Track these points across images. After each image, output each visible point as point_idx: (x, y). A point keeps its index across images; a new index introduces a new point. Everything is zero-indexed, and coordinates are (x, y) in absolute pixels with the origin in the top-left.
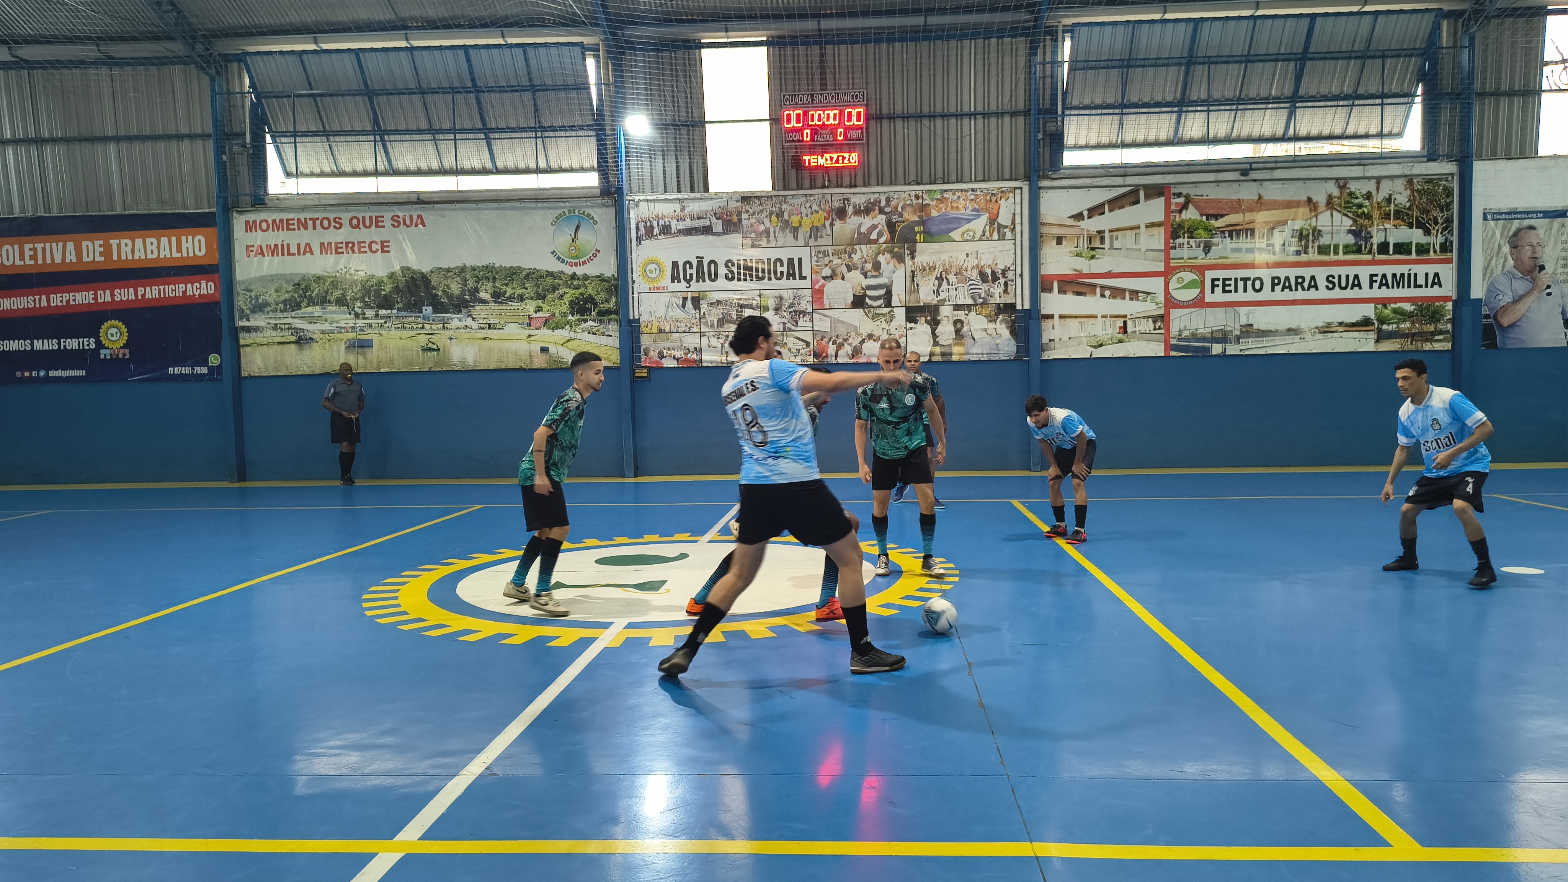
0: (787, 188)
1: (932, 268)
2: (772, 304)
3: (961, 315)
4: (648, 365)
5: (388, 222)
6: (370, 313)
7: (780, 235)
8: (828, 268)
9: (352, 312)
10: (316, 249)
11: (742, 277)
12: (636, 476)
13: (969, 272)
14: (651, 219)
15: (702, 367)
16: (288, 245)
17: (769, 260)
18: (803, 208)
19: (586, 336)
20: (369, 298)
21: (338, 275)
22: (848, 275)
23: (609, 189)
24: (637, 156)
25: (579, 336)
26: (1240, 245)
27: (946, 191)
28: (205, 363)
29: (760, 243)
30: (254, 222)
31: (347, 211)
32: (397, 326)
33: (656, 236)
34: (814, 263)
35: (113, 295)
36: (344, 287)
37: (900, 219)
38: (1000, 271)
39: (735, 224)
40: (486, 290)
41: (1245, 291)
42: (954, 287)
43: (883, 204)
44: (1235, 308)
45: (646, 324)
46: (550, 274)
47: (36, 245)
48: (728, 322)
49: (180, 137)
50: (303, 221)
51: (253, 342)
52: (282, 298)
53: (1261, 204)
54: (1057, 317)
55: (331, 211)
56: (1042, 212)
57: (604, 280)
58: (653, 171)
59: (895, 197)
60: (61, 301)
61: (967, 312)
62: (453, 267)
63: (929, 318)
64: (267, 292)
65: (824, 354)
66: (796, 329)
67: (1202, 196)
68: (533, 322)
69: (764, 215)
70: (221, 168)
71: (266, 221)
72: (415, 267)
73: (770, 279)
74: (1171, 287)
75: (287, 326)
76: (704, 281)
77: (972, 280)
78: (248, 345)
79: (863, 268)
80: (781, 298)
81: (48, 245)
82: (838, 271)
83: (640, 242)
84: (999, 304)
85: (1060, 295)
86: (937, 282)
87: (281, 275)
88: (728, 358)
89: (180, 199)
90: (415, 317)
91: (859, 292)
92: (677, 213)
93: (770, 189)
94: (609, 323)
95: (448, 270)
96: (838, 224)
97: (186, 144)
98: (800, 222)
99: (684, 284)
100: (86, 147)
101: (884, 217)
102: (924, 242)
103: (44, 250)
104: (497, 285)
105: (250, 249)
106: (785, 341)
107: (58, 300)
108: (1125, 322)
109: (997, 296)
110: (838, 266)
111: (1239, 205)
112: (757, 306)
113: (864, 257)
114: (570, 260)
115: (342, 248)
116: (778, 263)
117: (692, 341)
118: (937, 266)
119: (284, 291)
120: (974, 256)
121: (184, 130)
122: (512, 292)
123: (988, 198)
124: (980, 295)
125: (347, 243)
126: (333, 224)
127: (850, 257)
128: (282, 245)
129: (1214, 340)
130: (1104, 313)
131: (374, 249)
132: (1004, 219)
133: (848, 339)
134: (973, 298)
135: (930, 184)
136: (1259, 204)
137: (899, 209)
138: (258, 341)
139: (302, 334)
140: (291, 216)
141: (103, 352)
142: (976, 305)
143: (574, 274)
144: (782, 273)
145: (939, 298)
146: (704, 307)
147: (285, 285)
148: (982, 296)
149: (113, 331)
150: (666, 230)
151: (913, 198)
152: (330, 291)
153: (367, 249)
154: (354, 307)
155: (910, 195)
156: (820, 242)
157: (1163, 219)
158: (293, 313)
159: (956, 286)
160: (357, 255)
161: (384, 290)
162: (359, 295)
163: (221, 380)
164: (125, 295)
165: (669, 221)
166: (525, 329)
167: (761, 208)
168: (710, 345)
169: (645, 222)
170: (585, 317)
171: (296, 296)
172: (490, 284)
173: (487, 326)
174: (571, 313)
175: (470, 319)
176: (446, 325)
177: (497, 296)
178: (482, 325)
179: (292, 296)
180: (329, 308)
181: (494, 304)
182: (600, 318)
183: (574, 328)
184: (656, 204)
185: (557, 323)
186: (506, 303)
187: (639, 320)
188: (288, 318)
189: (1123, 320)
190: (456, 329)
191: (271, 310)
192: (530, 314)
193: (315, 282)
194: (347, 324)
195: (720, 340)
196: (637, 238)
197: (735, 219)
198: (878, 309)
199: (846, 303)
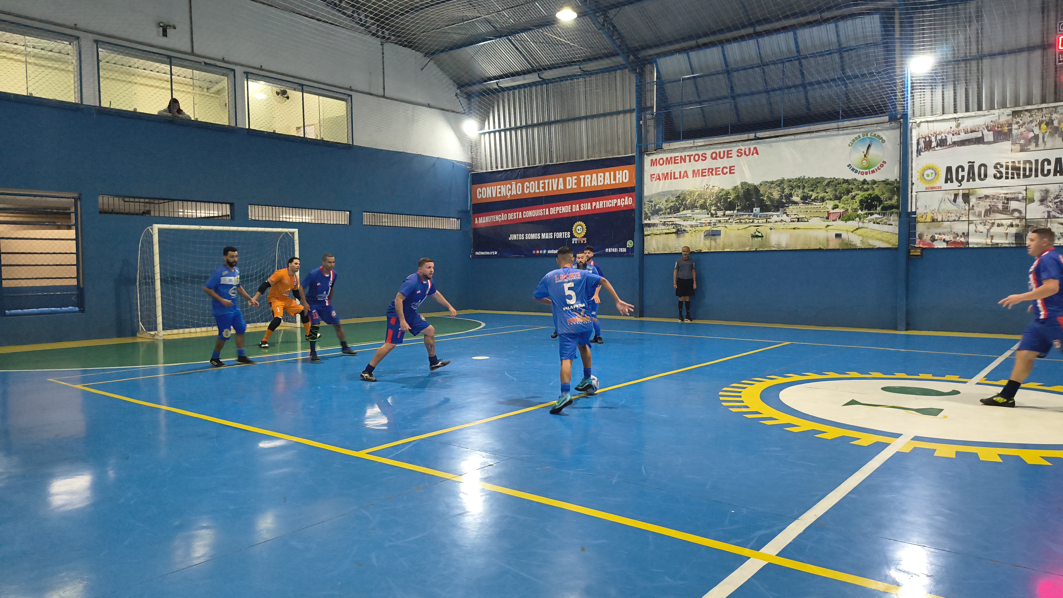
2: (1037, 196)
4: (921, 246)
5: (734, 154)
6: (720, 213)
7: (1049, 139)
9: (710, 213)
10: (690, 174)
11: (1010, 176)
12: (907, 330)
14: (930, 135)
15: (968, 248)
16: (674, 173)
17: (1037, 161)
19: (871, 226)
20: (720, 204)
21: (702, 190)
23: (896, 116)
24: (921, 89)
25: (866, 225)
28: (625, 246)
29: (1029, 147)
30: (656, 160)
31: (710, 149)
32: (737, 221)
33: (934, 147)
35: (580, 207)
36: (705, 197)
39: (1005, 134)
40: (797, 195)
45: (921, 215)
46: (846, 181)
47: (545, 181)
48: (994, 212)
49: (618, 113)
50: (684, 157)
51: (652, 233)
52: (669, 206)
55: (700, 150)
57: (888, 184)
58: (934, 99)
60: (555, 212)
62: (776, 180)
64: (661, 202)
68: (831, 217)
69: (1034, 124)
70: (639, 127)
71: (662, 159)
72: (750, 182)
73: (1036, 176)
75: (671, 223)
76: (974, 180)
78: (649, 235)
80: (1047, 191)
81: (550, 180)
83: (920, 154)
87: (670, 191)
88: (993, 241)
89: (616, 150)
90: (749, 215)
94: (891, 215)
95: (772, 183)
97: (621, 116)
99: (955, 185)
100: (571, 124)
103: (549, 183)
104: (805, 191)
105: (653, 176)
106: (1049, 226)
107: (553, 211)
112: (1023, 199)
114: (861, 170)
115: (705, 172)
116: (1046, 163)
117: (961, 227)
119: (671, 201)
121: (620, 109)
122: (816, 195)
125: (709, 169)
126: (701, 158)
128: (671, 173)
131: (725, 172)
138: (655, 232)
139: (679, 227)
140: (677, 154)
141: (574, 239)
143: (865, 180)
144: (1049, 171)
146: (973, 200)
147: (671, 198)
149: (579, 227)
150: (942, 143)
152: (697, 200)
153: (720, 172)
154: (711, 210)
158: (675, 215)
160: (714, 176)
161: (730, 198)
162: (714, 202)
163: (633, 256)
164: (586, 207)
165: (945, 136)
166: (824, 221)
167: (1031, 119)
168: (977, 230)
169: (925, 138)
170: (871, 211)
171: (677, 204)
172: (801, 191)
173: (797, 220)
174: (860, 209)
175: (785, 215)
176: (768, 220)
177: (805, 199)
178: (793, 219)
179: (675, 204)
180: (696, 211)
181: (802, 204)
182: (883, 212)
183: (862, 219)
184: (935, 123)
185: (849, 216)
186: (812, 203)
187: (915, 212)
188: (672, 217)
190: (775, 222)
191: (663, 213)
192: (829, 210)
193: (688, 195)
194: (706, 220)
195: (986, 226)
196: (917, 150)
197: (1006, 129)
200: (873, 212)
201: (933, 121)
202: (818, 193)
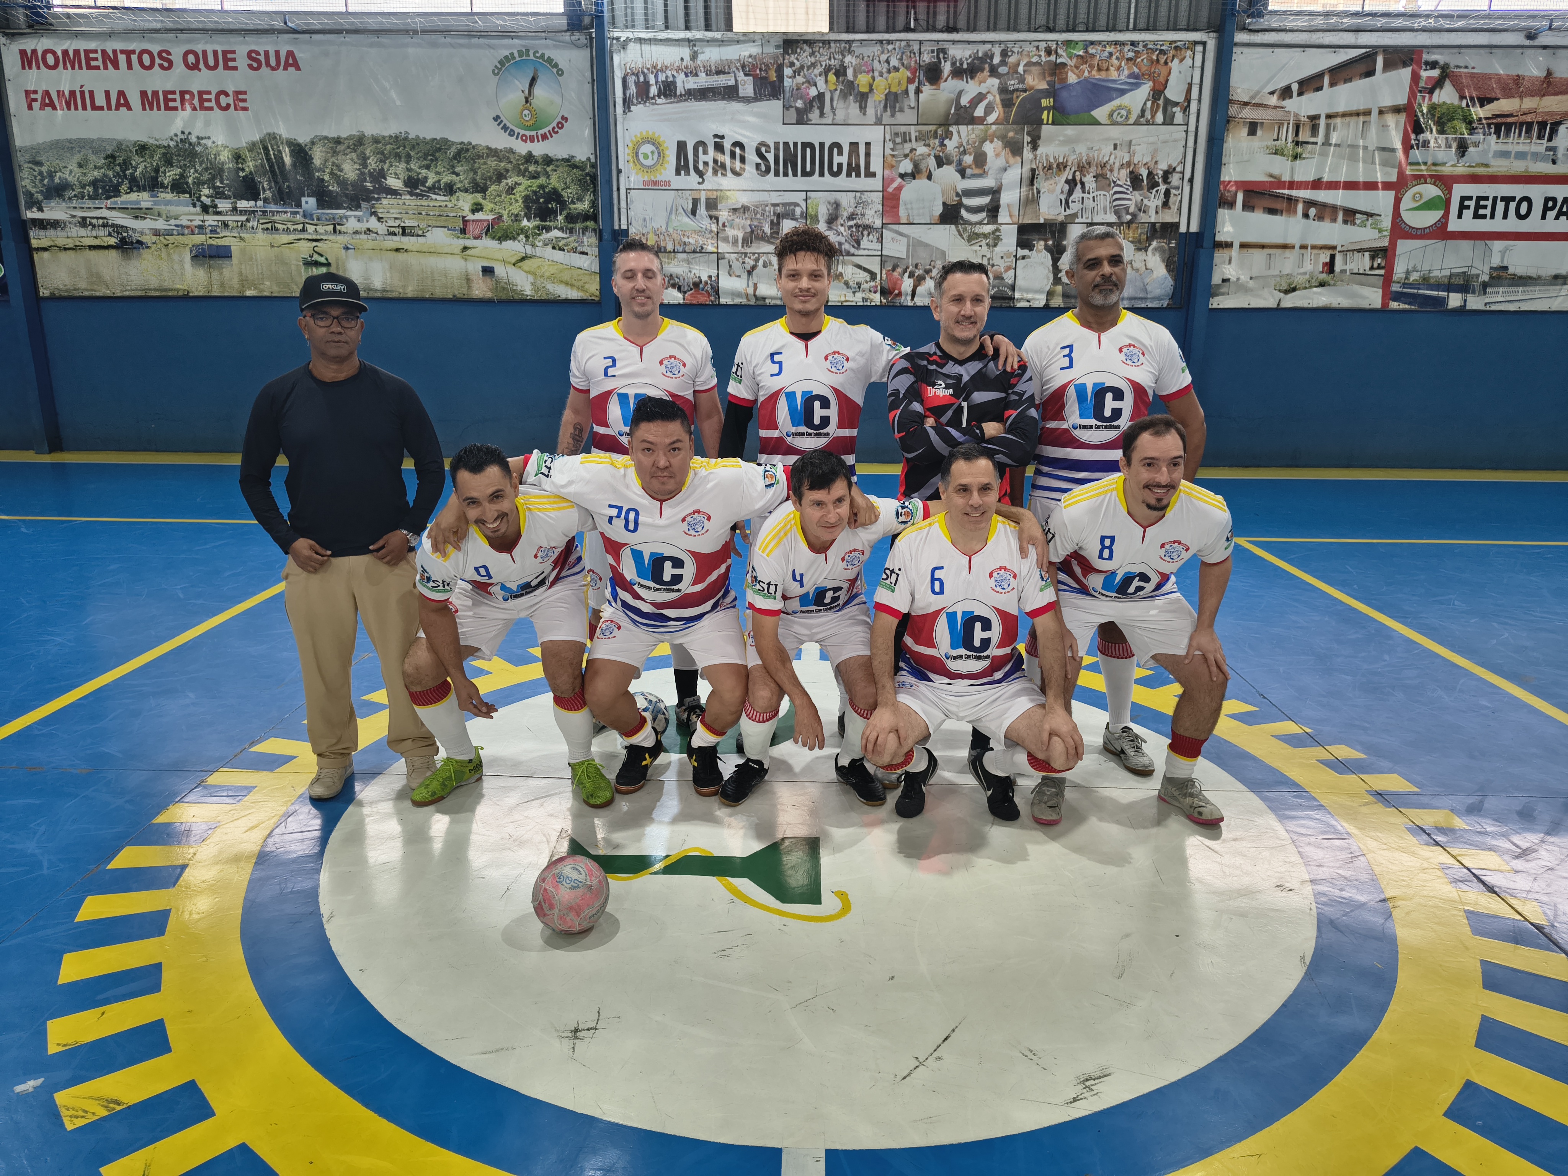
0: (851, 29)
1: (1062, 166)
2: (823, 212)
5: (242, 62)
6: (224, 205)
7: (839, 104)
8: (908, 160)
9: (198, 203)
10: (135, 100)
11: (782, 169)
13: (1115, 173)
14: (646, 71)
15: (720, 305)
16: (91, 93)
17: (822, 145)
18: (876, 63)
19: (549, 253)
20: (222, 183)
21: (172, 144)
22: (937, 173)
23: (581, 18)
25: (539, 251)
26: (1509, 148)
27: (1092, 43)
29: (811, 116)
30: (34, 52)
31: (177, 41)
32: (265, 226)
33: (653, 98)
34: (888, 152)
37: (1020, 86)
38: (1161, 173)
40: (396, 174)
41: (1505, 216)
42: (1091, 196)
43: (997, 60)
44: (1487, 242)
46: (493, 153)
48: (756, 237)
50: (112, 56)
51: (52, 244)
52: (90, 178)
53: (1549, 84)
54: (1236, 245)
55: (151, 40)
56: (1231, 84)
57: (574, 166)
59: (1015, 50)
62: (345, 136)
63: (1050, 242)
65: (896, 292)
66: (856, 252)
67: (1466, 67)
68: (470, 227)
69: (817, 71)
71: (54, 53)
72: (285, 135)
73: (822, 174)
74: (1404, 205)
75: (101, 222)
76: (724, 174)
77: (1119, 185)
78: (45, 249)
79: (960, 162)
80: (837, 205)
82: (923, 166)
83: (629, 108)
84: (1153, 224)
85: (1244, 213)
86: (1067, 187)
87: (85, 141)
88: (757, 291)
90: (292, 213)
91: (953, 200)
92: (685, 63)
93: (825, 29)
94: (583, 233)
95: (338, 141)
96: (927, 90)
98: (871, 86)
99: (694, 178)
101: (996, 82)
102: (1053, 123)
104: (412, 166)
105: (33, 96)
106: (840, 269)
108: (1332, 257)
109: (1153, 211)
110: (924, 157)
111: (1517, 84)
113: (961, 145)
114: (522, 132)
115: (174, 100)
116: (835, 151)
117: (704, 264)
118: (1069, 163)
119: (92, 166)
120: (1126, 149)
122: (436, 179)
123: (1155, 57)
124: (1127, 209)
125: (182, 93)
126: (158, 61)
127: (942, 144)
128: (82, 93)
129: (1451, 288)
130: (1305, 242)
131: (224, 104)
132: (1174, 92)
133: (931, 270)
134: (1117, 213)
135: (1068, 31)
136: (1545, 85)
137: (1021, 69)
138: (60, 242)
139: (126, 234)
140: (92, 45)
143: (530, 155)
144: (840, 166)
145: (1068, 212)
146: (724, 215)
147: (92, 157)
148: (1131, 210)
150: (668, 90)
151: (1043, 53)
152: (162, 169)
153: (213, 104)
154: (200, 196)
155: (1037, 48)
156: (900, 118)
157: (1406, 102)
158: (109, 201)
159: (1095, 194)
160: (199, 112)
161: (243, 170)
162: (206, 177)
163: (8, 301)
165: (673, 76)
166: (458, 237)
167: (813, 59)
168: (731, 272)
169: (637, 75)
170: (548, 223)
171: (110, 173)
172: (403, 165)
173: (401, 231)
174: (526, 215)
175: (373, 219)
176: (338, 227)
177: (413, 184)
178: (393, 229)
179: (105, 175)
180: (163, 195)
181: (408, 197)
182: (570, 226)
183: (531, 239)
184: (654, 47)
185: (506, 230)
186: (428, 196)
187: (627, 231)
188: (101, 208)
189: (1328, 253)
190: (354, 233)
191: (75, 196)
192: (464, 215)
193: (137, 153)
194: (191, 221)
195: (746, 264)
196: (624, 100)
197: (773, 76)
198: (978, 226)
199: (931, 216)
200: (551, 223)
201: (649, 41)
202: (438, 173)
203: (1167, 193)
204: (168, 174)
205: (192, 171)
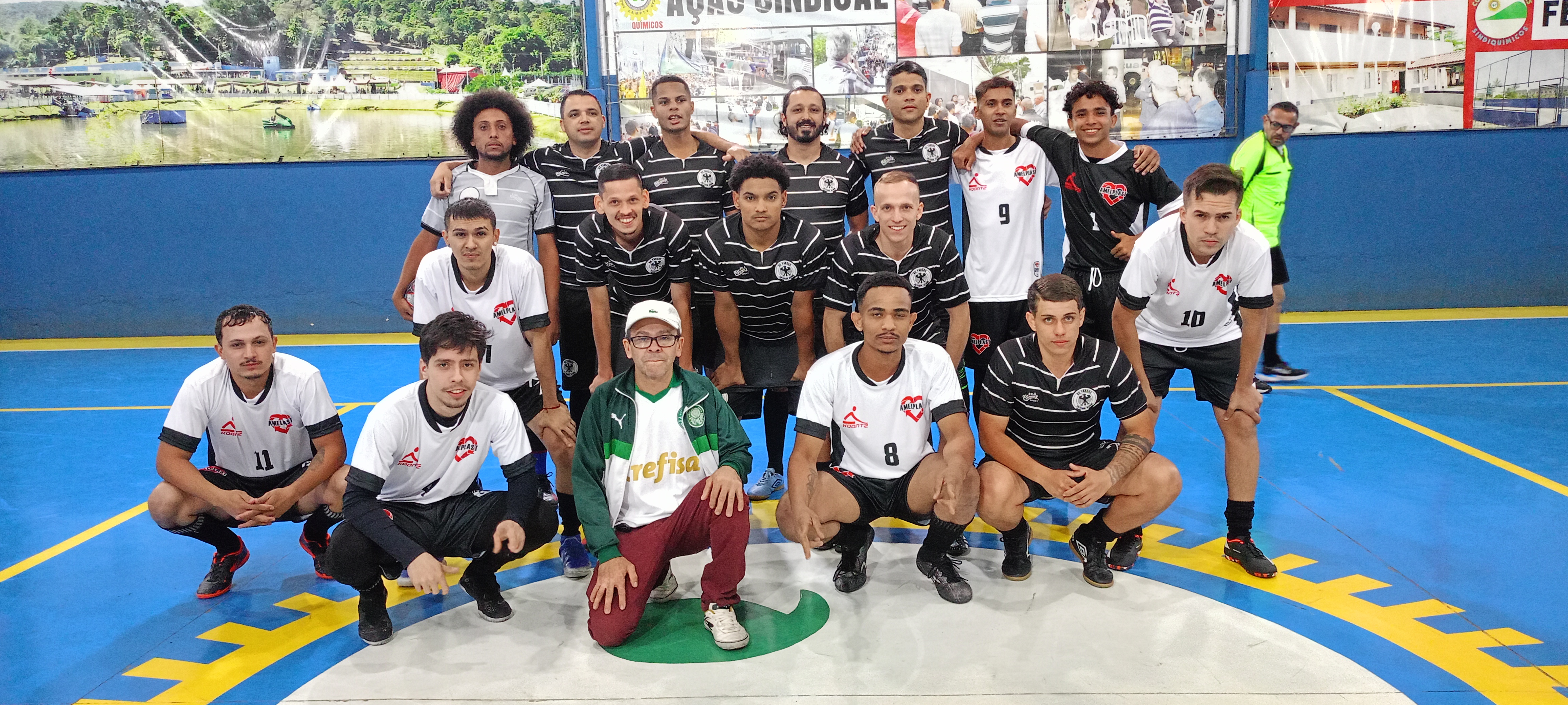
2: (831, 49)
3: (1136, 65)
6: (178, 68)
9: (150, 67)
11: (783, 5)
20: (176, 44)
21: (122, 4)
22: (955, 2)
32: (224, 89)
36: (133, 25)
40: (365, 28)
42: (1126, 20)
45: (627, 84)
46: (470, 1)
48: (759, 78)
52: (33, 44)
54: (1292, 67)
57: (558, 12)
61: (1146, 60)
63: (1085, 71)
64: (6, 34)
66: (870, 90)
68: (446, 82)
73: (828, 8)
74: (1479, 15)
75: (44, 90)
76: (721, 11)
77: (1155, 7)
80: (846, 40)
84: (1199, 46)
85: (1298, 31)
86: (1099, 11)
88: (760, 140)
90: (252, 73)
91: (973, 29)
94: (568, 82)
99: (688, 17)
104: (383, 19)
106: (852, 109)
108: (1402, 75)
109: (1196, 33)
112: (808, 53)
117: (703, 111)
119: (36, 31)
122: (409, 31)
124: (1167, 33)
129: (1538, 103)
130: (1369, 60)
133: (953, 106)
134: (1156, 36)
139: (70, 102)
142: (1161, 48)
143: (510, 2)
145: (1102, 38)
146: (721, 55)
147: (37, 22)
148: (1171, 34)
152: (111, 32)
154: (153, 59)
158: (53, 68)
159: (1130, 18)
161: (199, 29)
162: (158, 38)
166: (432, 92)
168: (732, 117)
171: (56, 39)
172: (372, 18)
173: (370, 87)
174: (506, 65)
175: (341, 77)
176: (303, 87)
177: (383, 37)
178: (360, 87)
179: (49, 40)
180: (111, 60)
181: (379, 51)
182: (554, 74)
186: (400, 50)
187: (616, 77)
188: (45, 75)
189: (1397, 70)
190: (320, 92)
191: (17, 64)
192: (439, 68)
193: (85, 17)
194: (142, 85)
195: (747, 108)
198: (1003, 56)
199: (951, 47)
200: (533, 73)
202: (411, 25)
203: (1210, 14)
204: (118, 37)
205: (144, 32)
